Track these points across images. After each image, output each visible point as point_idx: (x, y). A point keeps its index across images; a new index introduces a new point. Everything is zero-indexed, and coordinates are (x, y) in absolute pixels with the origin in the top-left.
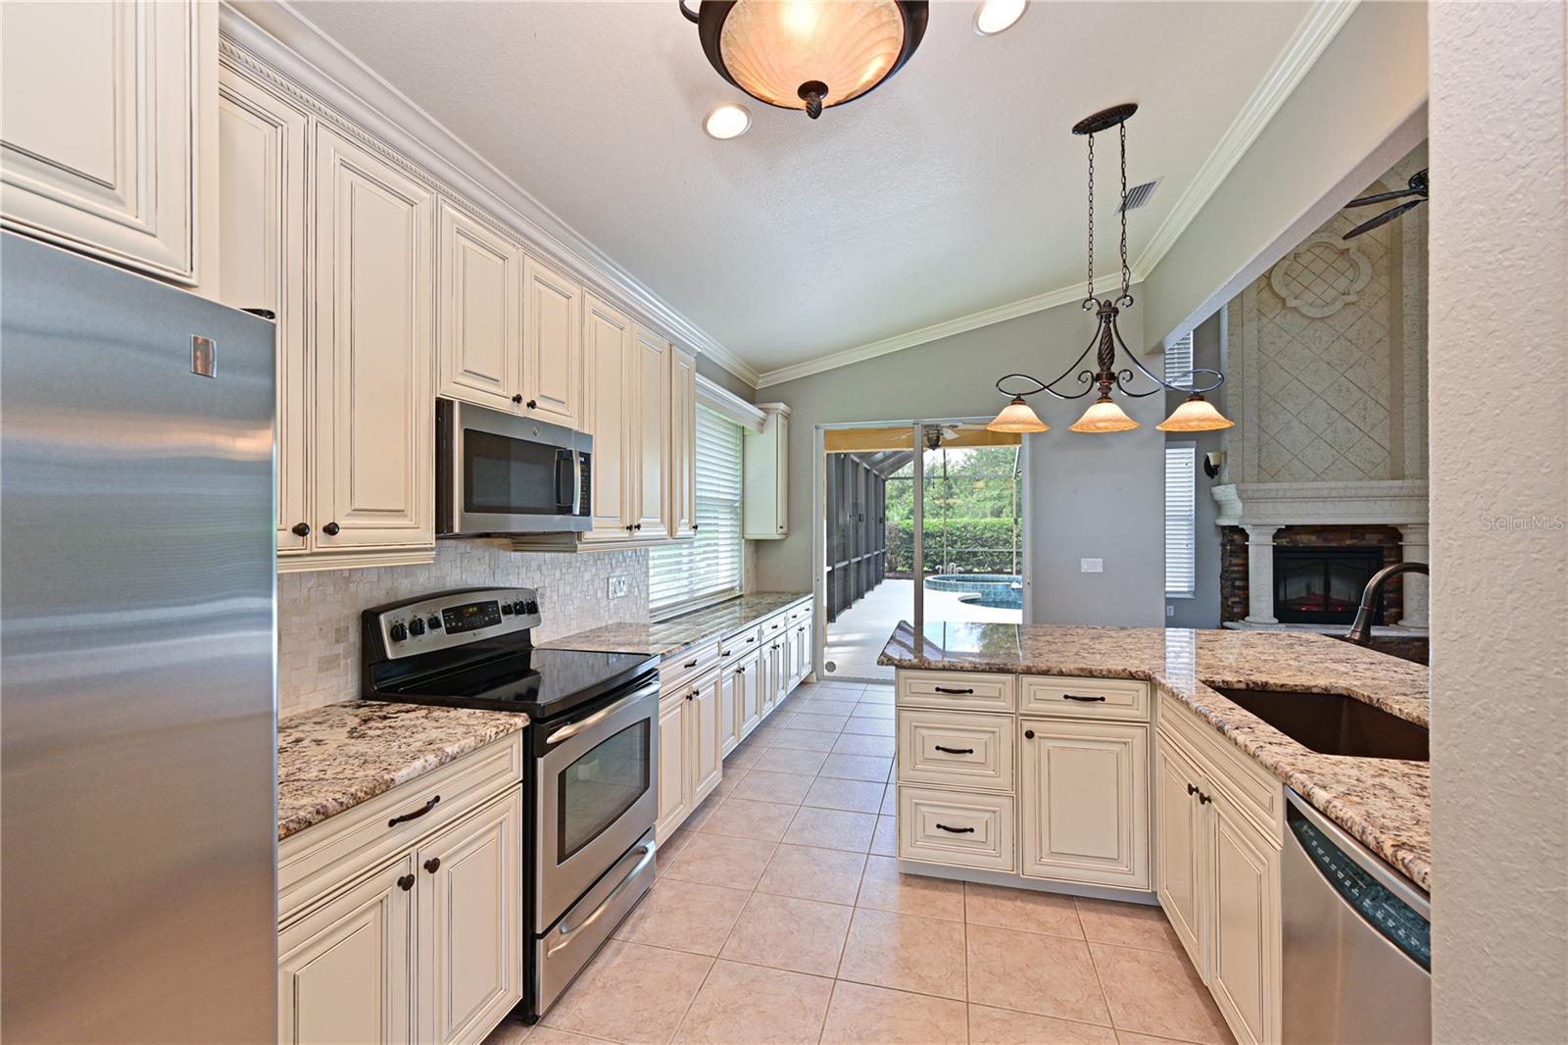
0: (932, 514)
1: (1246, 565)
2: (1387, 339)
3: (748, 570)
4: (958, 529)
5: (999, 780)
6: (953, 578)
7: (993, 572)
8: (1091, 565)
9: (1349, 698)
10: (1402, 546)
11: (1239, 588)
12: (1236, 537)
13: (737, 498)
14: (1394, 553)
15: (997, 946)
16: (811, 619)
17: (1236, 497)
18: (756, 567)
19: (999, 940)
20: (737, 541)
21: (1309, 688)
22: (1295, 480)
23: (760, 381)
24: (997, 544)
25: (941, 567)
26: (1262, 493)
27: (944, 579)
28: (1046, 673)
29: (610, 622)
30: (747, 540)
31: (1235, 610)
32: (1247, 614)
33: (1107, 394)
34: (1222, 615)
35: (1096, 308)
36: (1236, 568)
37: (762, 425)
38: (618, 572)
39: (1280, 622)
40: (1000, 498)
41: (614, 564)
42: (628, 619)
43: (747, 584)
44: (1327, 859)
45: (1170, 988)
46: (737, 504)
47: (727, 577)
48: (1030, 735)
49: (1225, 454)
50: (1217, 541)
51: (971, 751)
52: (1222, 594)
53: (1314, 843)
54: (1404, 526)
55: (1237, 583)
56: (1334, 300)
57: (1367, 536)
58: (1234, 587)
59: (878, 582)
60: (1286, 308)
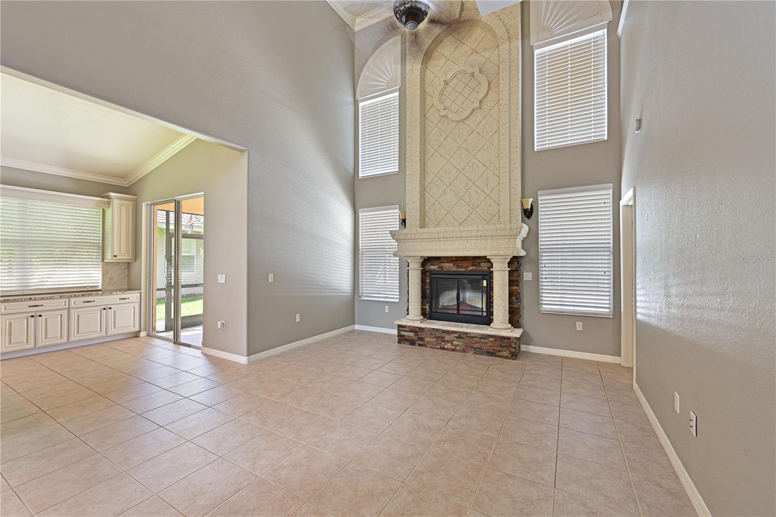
3: (111, 278)
10: (493, 271)
20: (98, 263)
37: (108, 204)
43: (109, 284)
57: (482, 264)
60: (442, 117)
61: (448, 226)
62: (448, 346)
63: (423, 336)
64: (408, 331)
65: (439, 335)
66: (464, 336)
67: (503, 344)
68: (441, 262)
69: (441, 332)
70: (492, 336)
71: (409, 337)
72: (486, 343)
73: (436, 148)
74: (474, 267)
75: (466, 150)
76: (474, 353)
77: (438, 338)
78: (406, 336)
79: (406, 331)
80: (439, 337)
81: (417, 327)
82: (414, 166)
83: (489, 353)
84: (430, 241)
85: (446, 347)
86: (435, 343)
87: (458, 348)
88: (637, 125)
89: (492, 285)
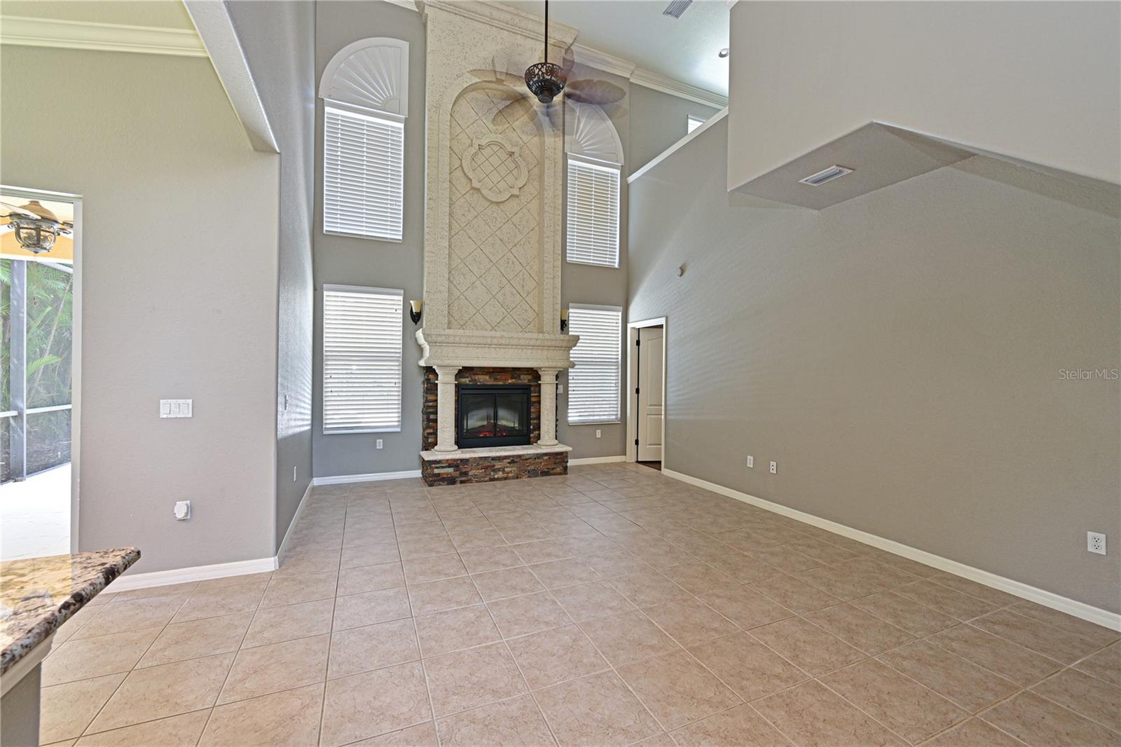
2: (537, 228)
10: (540, 384)
12: (430, 376)
14: (536, 389)
17: (424, 341)
34: (423, 445)
36: (431, 404)
39: (459, 448)
49: (425, 304)
50: (420, 380)
52: (423, 427)
54: (541, 368)
56: (505, 190)
60: (473, 188)
61: (477, 329)
62: (500, 474)
63: (467, 470)
64: (446, 467)
65: (488, 464)
66: (518, 460)
67: (557, 461)
68: (474, 374)
69: (490, 460)
70: (546, 454)
71: (447, 474)
72: (541, 462)
73: (463, 225)
74: (514, 380)
75: (501, 240)
76: (529, 477)
77: (486, 468)
78: (443, 474)
79: (443, 467)
80: (488, 466)
81: (458, 460)
82: (440, 242)
83: (544, 474)
84: (478, 347)
85: (496, 476)
86: (483, 475)
87: (510, 475)
88: (679, 272)
89: (533, 399)
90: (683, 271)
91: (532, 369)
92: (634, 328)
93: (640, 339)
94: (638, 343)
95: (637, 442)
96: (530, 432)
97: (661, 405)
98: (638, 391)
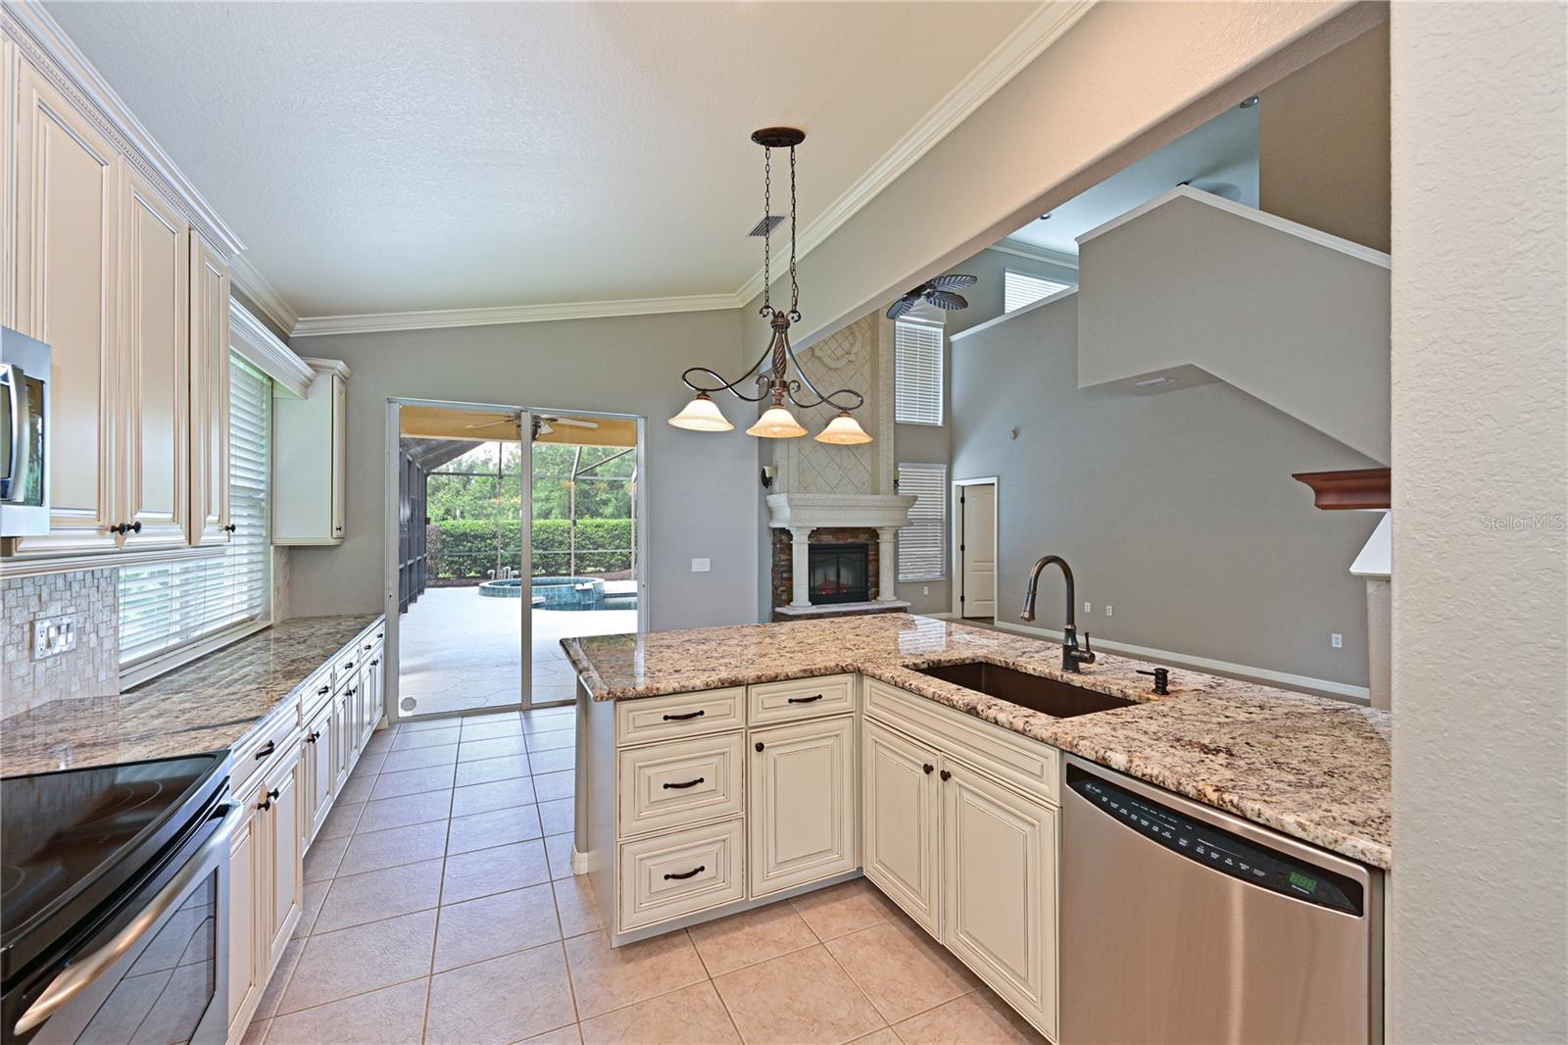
0: (473, 515)
1: (791, 560)
2: (871, 392)
3: (278, 589)
4: (511, 531)
5: (730, 803)
6: (505, 583)
7: (548, 574)
8: (701, 565)
9: (987, 664)
10: (879, 543)
11: (786, 579)
12: (783, 537)
13: (262, 487)
14: (874, 547)
15: (754, 991)
16: (382, 648)
17: (786, 504)
18: (289, 584)
19: (751, 983)
20: (260, 549)
21: (964, 660)
22: (819, 492)
23: (298, 326)
24: (552, 546)
25: (493, 571)
26: (803, 502)
27: (501, 584)
28: (774, 679)
29: (37, 703)
30: (277, 547)
31: (783, 597)
32: (792, 600)
33: (780, 400)
34: (773, 602)
35: (771, 317)
36: (783, 563)
37: (307, 387)
38: (55, 609)
39: (813, 604)
40: (547, 499)
41: (45, 597)
42: (77, 691)
43: (277, 608)
44: (1124, 811)
45: (902, 956)
46: (262, 496)
47: (242, 602)
48: (760, 747)
49: (776, 468)
50: (769, 541)
51: (701, 780)
52: (773, 585)
53: (1105, 799)
54: (881, 528)
55: (785, 575)
56: (842, 356)
57: (861, 536)
58: (782, 578)
59: (421, 591)
68: (824, 534)
74: (854, 539)
88: (1012, 435)
89: (870, 558)
90: (1016, 433)
91: (870, 528)
92: (958, 486)
93: (965, 496)
94: (963, 500)
95: (963, 599)
96: (867, 589)
97: (993, 562)
98: (963, 548)
